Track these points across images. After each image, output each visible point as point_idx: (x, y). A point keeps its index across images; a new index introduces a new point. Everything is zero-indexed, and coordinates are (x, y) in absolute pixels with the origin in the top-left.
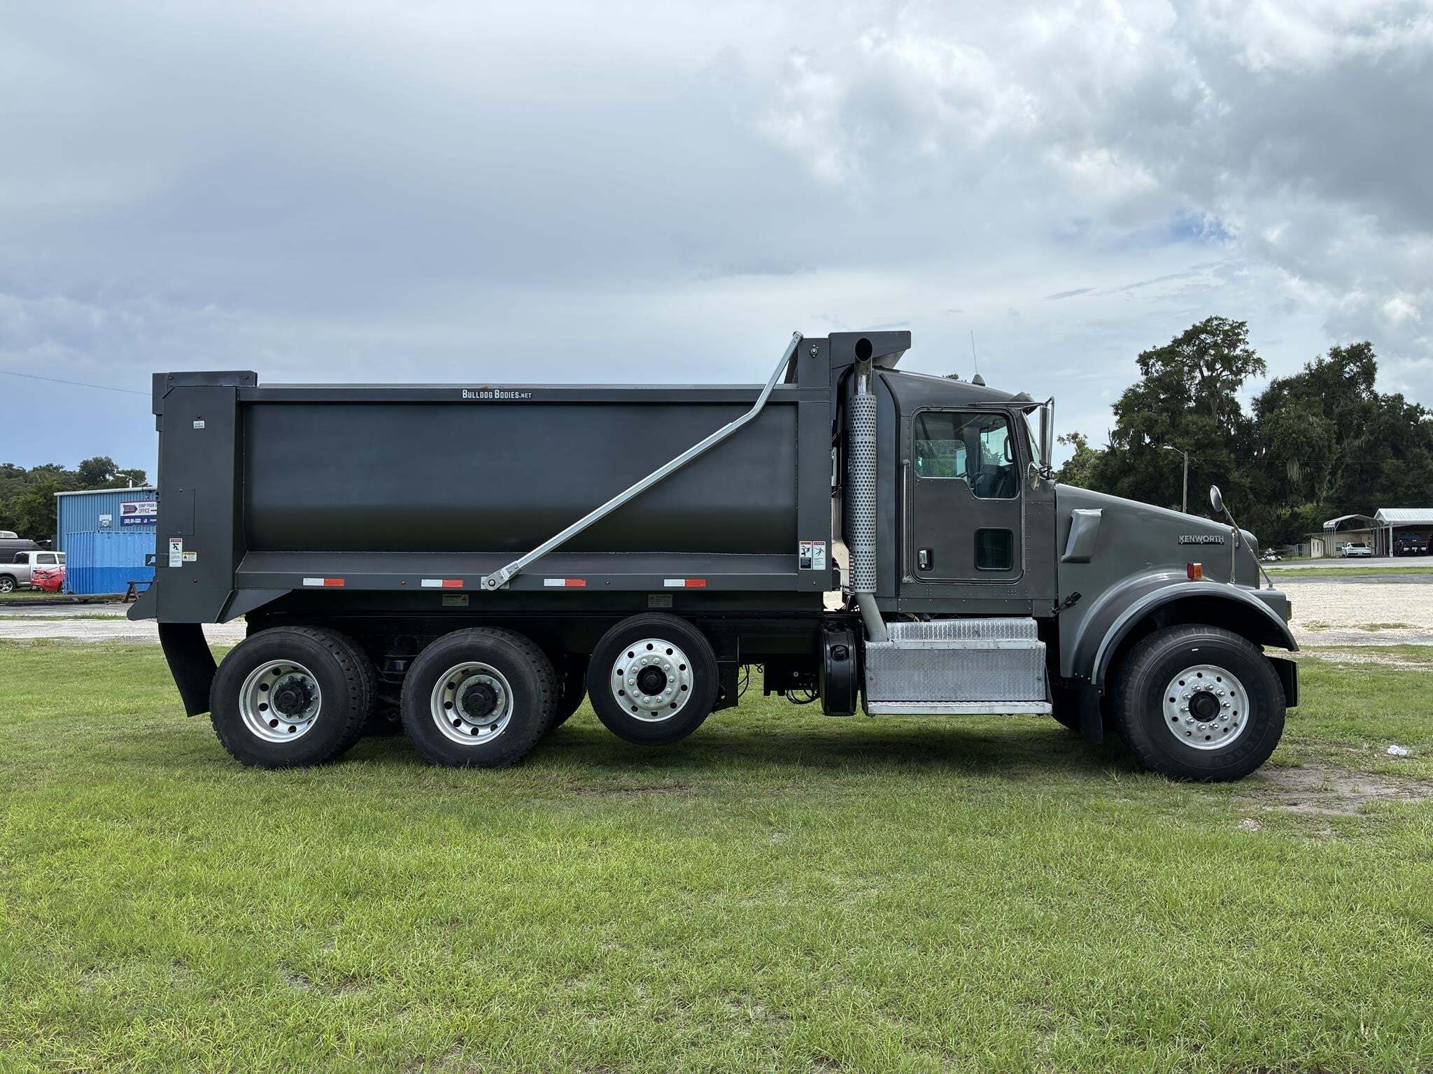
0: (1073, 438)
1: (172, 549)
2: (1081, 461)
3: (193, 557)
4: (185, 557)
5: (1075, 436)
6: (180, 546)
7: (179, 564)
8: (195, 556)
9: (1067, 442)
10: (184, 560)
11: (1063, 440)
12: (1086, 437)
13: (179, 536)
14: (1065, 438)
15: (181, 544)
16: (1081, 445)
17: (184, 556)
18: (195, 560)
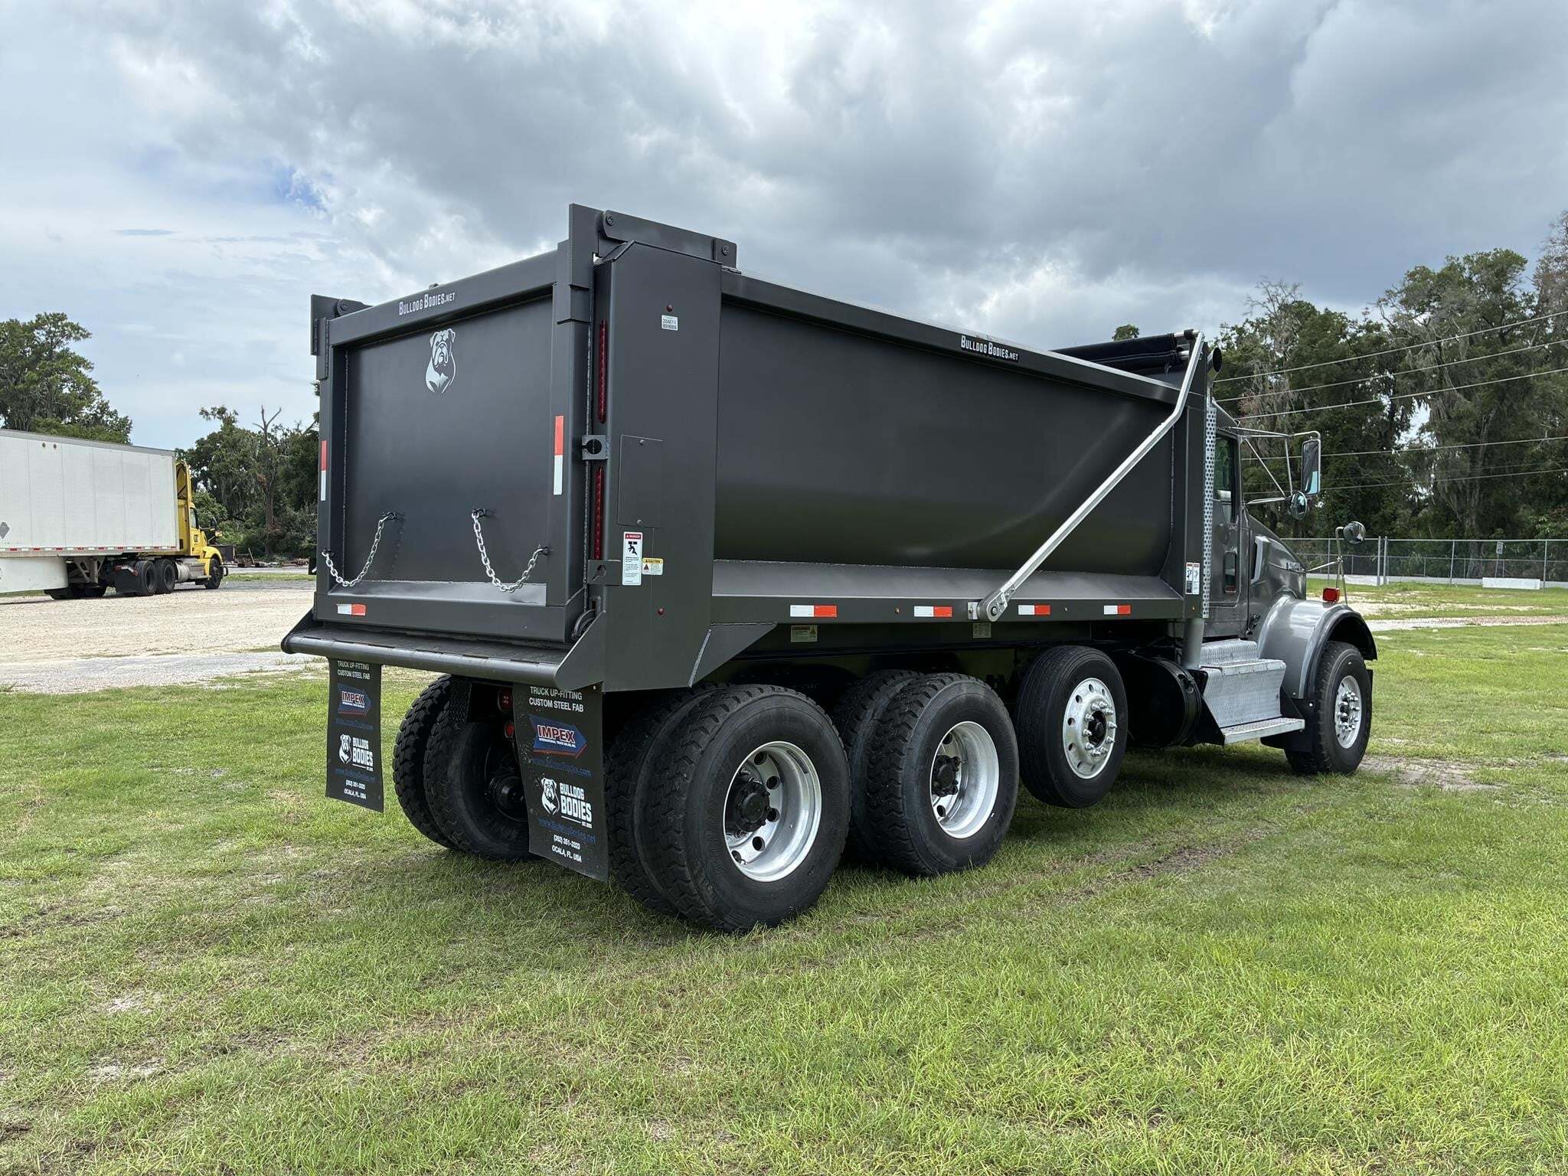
0: (219, 413)
1: (627, 553)
2: (231, 441)
3: (657, 568)
4: (646, 568)
5: (222, 411)
6: (639, 548)
7: (637, 581)
8: (661, 565)
9: (212, 417)
10: (645, 572)
11: (207, 414)
12: (236, 414)
13: (636, 528)
14: (209, 411)
15: (640, 542)
16: (229, 422)
17: (644, 565)
18: (660, 573)
